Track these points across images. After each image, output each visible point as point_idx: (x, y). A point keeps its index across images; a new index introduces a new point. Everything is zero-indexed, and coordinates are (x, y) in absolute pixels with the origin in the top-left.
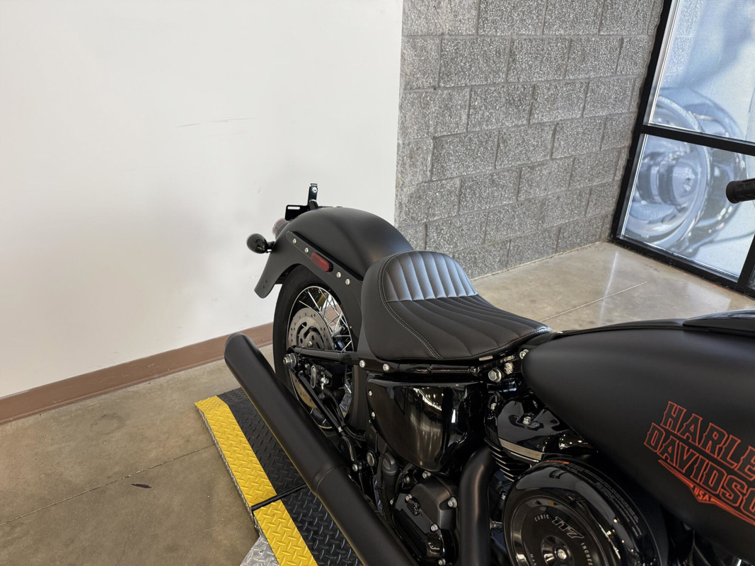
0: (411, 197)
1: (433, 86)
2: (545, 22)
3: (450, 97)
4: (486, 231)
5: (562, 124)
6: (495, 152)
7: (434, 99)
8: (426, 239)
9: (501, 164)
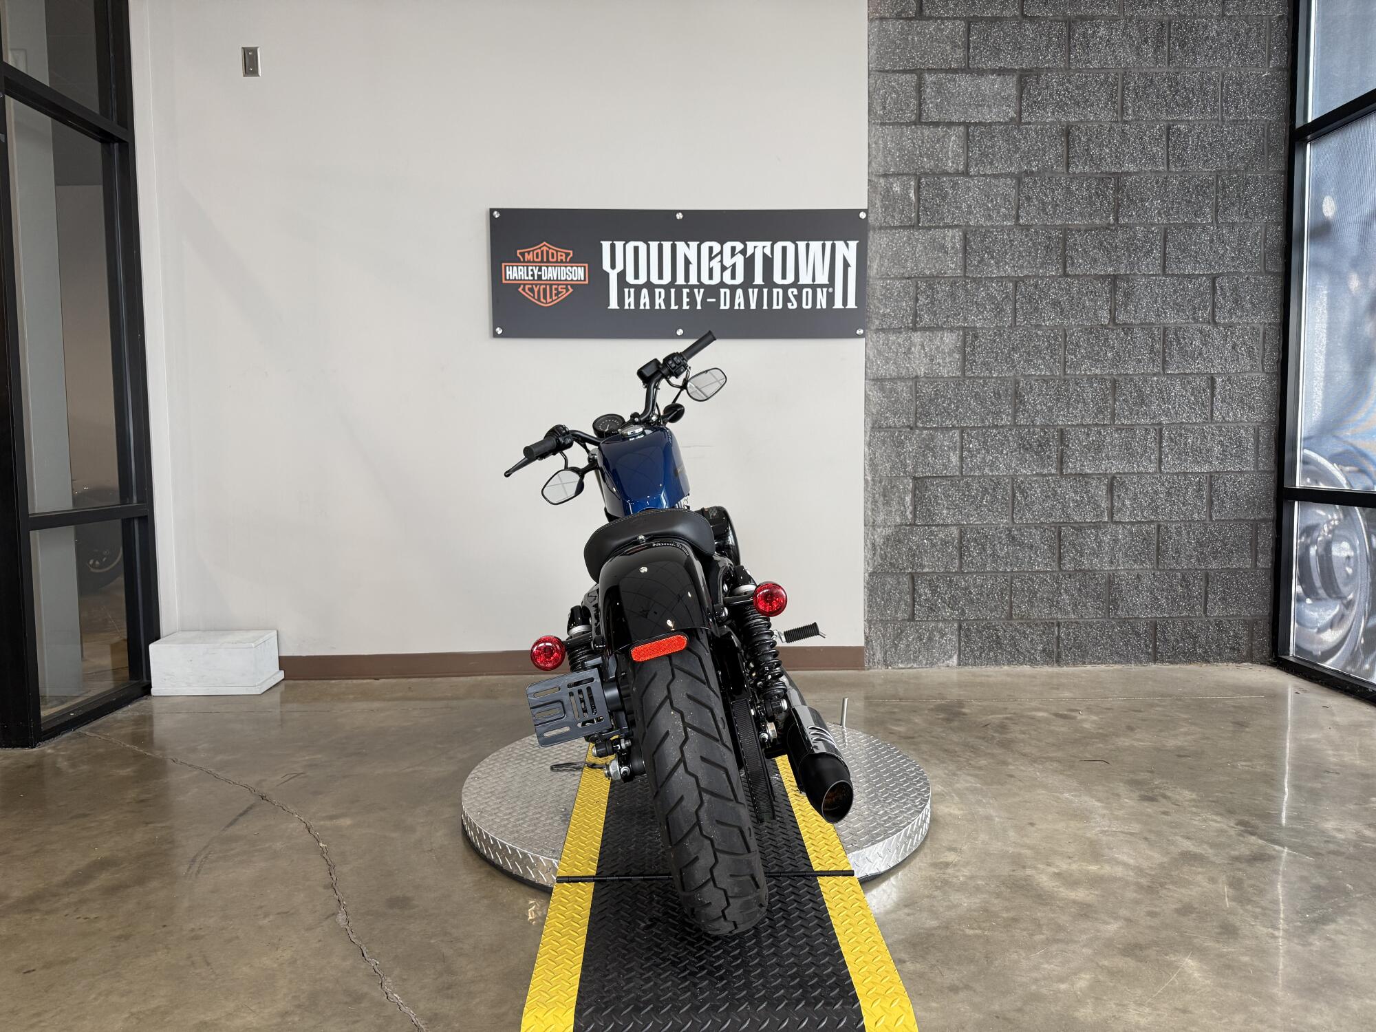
0: (888, 539)
1: (908, 426)
2: (1065, 362)
3: (932, 438)
4: (1011, 602)
5: (1121, 478)
6: (1010, 502)
7: (910, 439)
8: (913, 594)
9: (1021, 518)
